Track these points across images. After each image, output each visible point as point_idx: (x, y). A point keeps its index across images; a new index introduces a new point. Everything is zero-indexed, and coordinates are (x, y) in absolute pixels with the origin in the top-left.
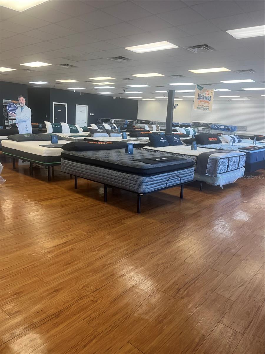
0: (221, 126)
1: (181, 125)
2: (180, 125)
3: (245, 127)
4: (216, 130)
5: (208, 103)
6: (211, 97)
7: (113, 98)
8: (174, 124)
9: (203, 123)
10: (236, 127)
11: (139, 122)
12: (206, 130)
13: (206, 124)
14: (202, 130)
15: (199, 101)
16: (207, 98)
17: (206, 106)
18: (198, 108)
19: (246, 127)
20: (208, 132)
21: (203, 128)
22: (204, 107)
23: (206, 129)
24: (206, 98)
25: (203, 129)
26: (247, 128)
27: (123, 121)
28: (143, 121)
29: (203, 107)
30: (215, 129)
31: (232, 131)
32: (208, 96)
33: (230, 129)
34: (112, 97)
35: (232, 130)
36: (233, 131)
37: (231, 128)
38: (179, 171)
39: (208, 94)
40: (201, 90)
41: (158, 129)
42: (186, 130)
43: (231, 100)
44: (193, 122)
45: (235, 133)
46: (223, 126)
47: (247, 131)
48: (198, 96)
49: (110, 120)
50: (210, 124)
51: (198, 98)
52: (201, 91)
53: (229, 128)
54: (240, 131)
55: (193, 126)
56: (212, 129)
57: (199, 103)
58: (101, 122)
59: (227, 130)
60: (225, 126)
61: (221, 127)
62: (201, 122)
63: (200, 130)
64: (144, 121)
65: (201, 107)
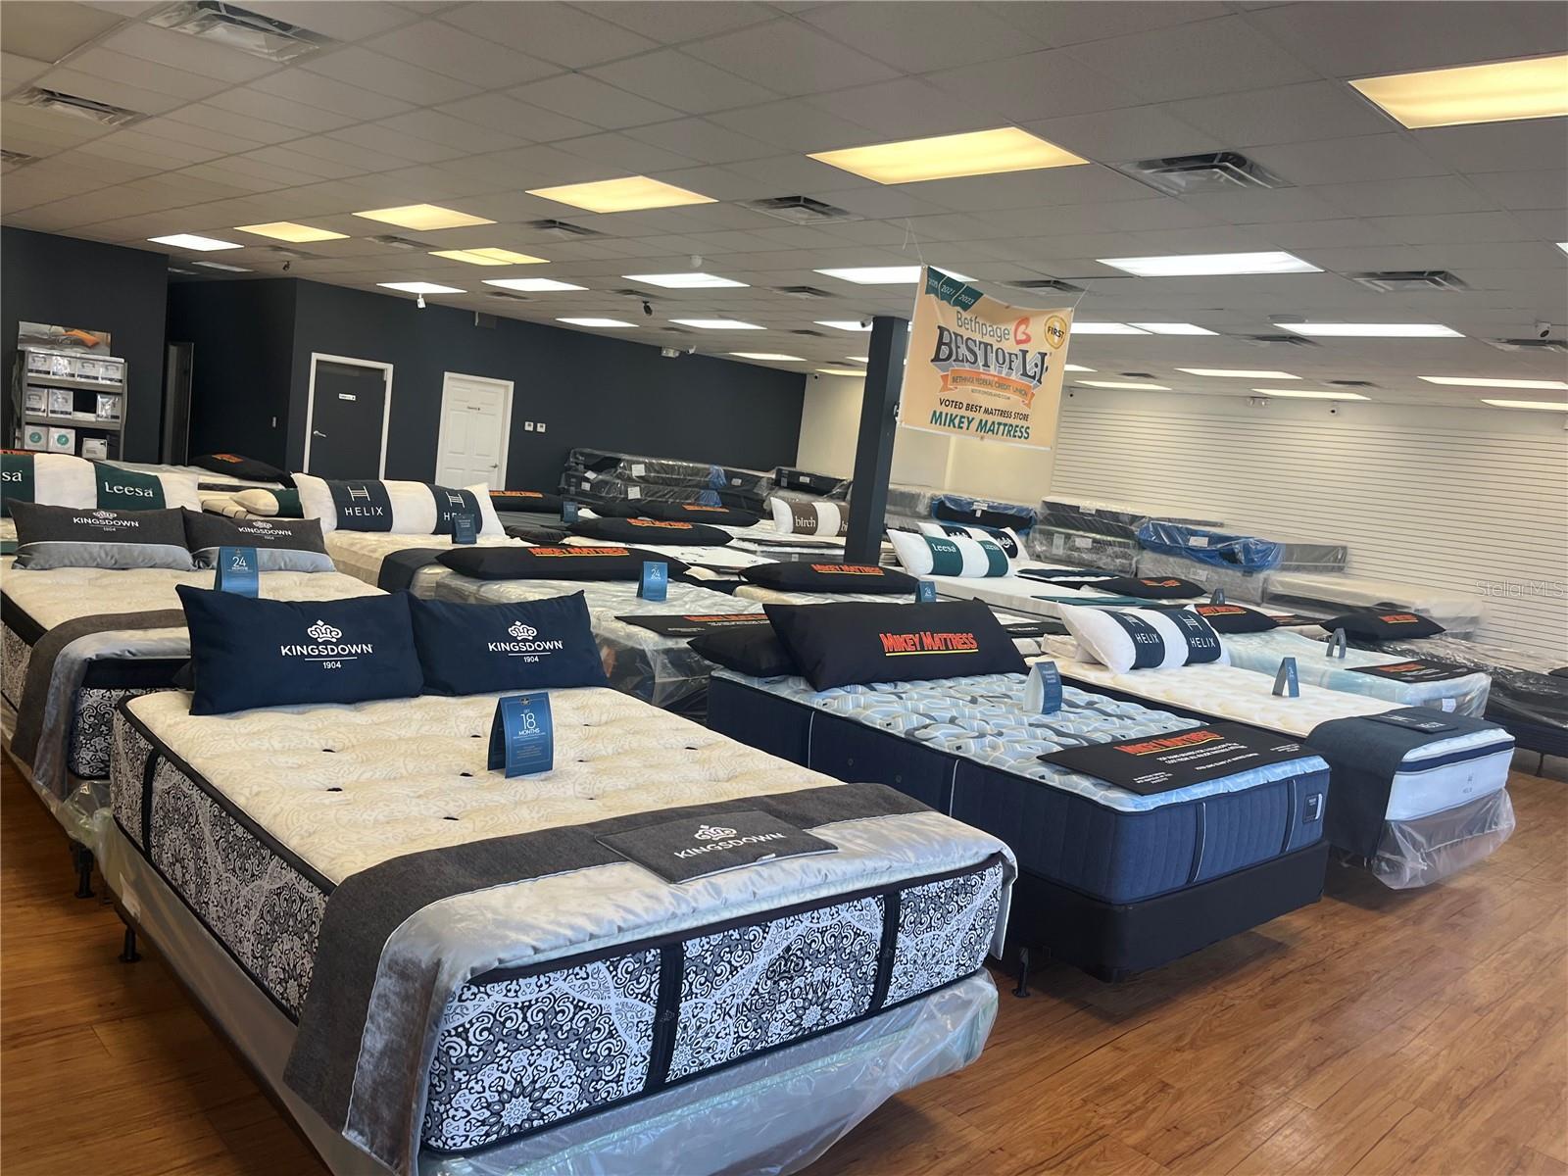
0: (1195, 533)
1: (983, 511)
2: (978, 514)
3: (1335, 548)
4: (1164, 557)
5: (1024, 392)
6: (1043, 355)
7: (664, 353)
8: (948, 504)
9: (1097, 511)
10: (1275, 544)
11: (784, 481)
12: (1110, 550)
13: (1115, 516)
14: (1089, 550)
15: (945, 378)
16: (1017, 363)
17: (1002, 413)
18: (936, 418)
19: (1344, 548)
20: (1122, 565)
21: (1098, 537)
22: (985, 417)
23: (1110, 544)
24: (1006, 360)
25: (1095, 541)
26: (1348, 559)
27: (696, 472)
28: (802, 479)
29: (979, 416)
30: (1159, 548)
31: (1250, 569)
32: (1025, 352)
33: (1241, 557)
34: (660, 349)
35: (1253, 561)
36: (1260, 568)
37: (1246, 549)
39: (1021, 337)
40: (966, 307)
44: (1045, 503)
45: (1266, 580)
46: (1204, 535)
47: (1347, 576)
48: (940, 343)
49: (619, 460)
50: (1134, 518)
51: (936, 359)
52: (965, 315)
53: (1237, 548)
54: (1297, 569)
55: (1047, 521)
56: (1142, 545)
57: (945, 388)
58: (581, 467)
59: (1225, 563)
60: (1214, 539)
61: (1194, 542)
62: (1089, 505)
63: (1078, 549)
64: (807, 480)
65: (963, 412)
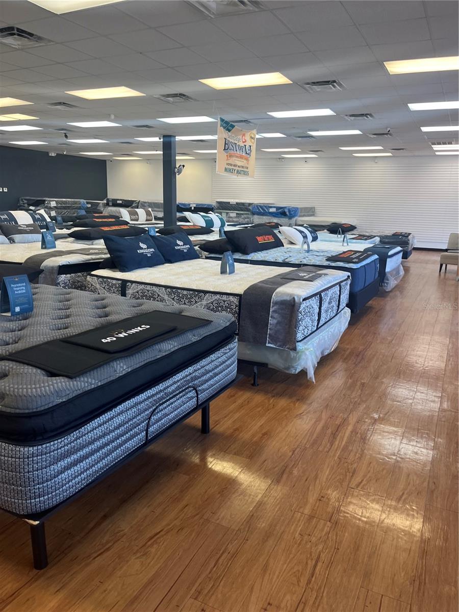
0: (271, 207)
1: (194, 207)
2: (193, 209)
3: (312, 208)
4: (262, 217)
5: (247, 159)
6: (250, 146)
7: (50, 155)
8: (180, 206)
9: (236, 203)
10: (297, 208)
11: (111, 204)
12: (243, 216)
13: (243, 204)
14: (236, 217)
15: (227, 155)
16: (244, 149)
17: (243, 167)
18: (226, 170)
19: (314, 207)
20: (248, 221)
21: (238, 212)
22: (238, 169)
23: (242, 214)
24: (241, 148)
25: (237, 214)
26: (316, 211)
27: (75, 203)
28: (118, 202)
29: (237, 168)
30: (260, 214)
31: (291, 217)
32: (245, 146)
33: (288, 213)
34: (48, 153)
35: (291, 214)
36: (294, 216)
37: (289, 211)
38: (190, 369)
39: (244, 140)
40: (229, 131)
41: (149, 218)
42: (206, 219)
43: (283, 158)
44: (217, 202)
45: (296, 220)
46: (274, 207)
47: (316, 216)
48: (225, 144)
49: (45, 201)
50: (250, 204)
51: (225, 149)
52: (230, 134)
53: (286, 210)
55: (218, 208)
56: (253, 214)
57: (227, 160)
58: (26, 205)
59: (283, 216)
60: (278, 208)
61: (272, 210)
62: (233, 201)
63: (231, 217)
64: (121, 202)
65: (233, 167)
